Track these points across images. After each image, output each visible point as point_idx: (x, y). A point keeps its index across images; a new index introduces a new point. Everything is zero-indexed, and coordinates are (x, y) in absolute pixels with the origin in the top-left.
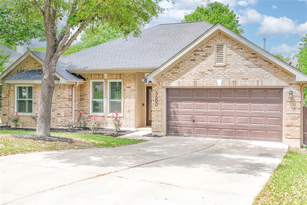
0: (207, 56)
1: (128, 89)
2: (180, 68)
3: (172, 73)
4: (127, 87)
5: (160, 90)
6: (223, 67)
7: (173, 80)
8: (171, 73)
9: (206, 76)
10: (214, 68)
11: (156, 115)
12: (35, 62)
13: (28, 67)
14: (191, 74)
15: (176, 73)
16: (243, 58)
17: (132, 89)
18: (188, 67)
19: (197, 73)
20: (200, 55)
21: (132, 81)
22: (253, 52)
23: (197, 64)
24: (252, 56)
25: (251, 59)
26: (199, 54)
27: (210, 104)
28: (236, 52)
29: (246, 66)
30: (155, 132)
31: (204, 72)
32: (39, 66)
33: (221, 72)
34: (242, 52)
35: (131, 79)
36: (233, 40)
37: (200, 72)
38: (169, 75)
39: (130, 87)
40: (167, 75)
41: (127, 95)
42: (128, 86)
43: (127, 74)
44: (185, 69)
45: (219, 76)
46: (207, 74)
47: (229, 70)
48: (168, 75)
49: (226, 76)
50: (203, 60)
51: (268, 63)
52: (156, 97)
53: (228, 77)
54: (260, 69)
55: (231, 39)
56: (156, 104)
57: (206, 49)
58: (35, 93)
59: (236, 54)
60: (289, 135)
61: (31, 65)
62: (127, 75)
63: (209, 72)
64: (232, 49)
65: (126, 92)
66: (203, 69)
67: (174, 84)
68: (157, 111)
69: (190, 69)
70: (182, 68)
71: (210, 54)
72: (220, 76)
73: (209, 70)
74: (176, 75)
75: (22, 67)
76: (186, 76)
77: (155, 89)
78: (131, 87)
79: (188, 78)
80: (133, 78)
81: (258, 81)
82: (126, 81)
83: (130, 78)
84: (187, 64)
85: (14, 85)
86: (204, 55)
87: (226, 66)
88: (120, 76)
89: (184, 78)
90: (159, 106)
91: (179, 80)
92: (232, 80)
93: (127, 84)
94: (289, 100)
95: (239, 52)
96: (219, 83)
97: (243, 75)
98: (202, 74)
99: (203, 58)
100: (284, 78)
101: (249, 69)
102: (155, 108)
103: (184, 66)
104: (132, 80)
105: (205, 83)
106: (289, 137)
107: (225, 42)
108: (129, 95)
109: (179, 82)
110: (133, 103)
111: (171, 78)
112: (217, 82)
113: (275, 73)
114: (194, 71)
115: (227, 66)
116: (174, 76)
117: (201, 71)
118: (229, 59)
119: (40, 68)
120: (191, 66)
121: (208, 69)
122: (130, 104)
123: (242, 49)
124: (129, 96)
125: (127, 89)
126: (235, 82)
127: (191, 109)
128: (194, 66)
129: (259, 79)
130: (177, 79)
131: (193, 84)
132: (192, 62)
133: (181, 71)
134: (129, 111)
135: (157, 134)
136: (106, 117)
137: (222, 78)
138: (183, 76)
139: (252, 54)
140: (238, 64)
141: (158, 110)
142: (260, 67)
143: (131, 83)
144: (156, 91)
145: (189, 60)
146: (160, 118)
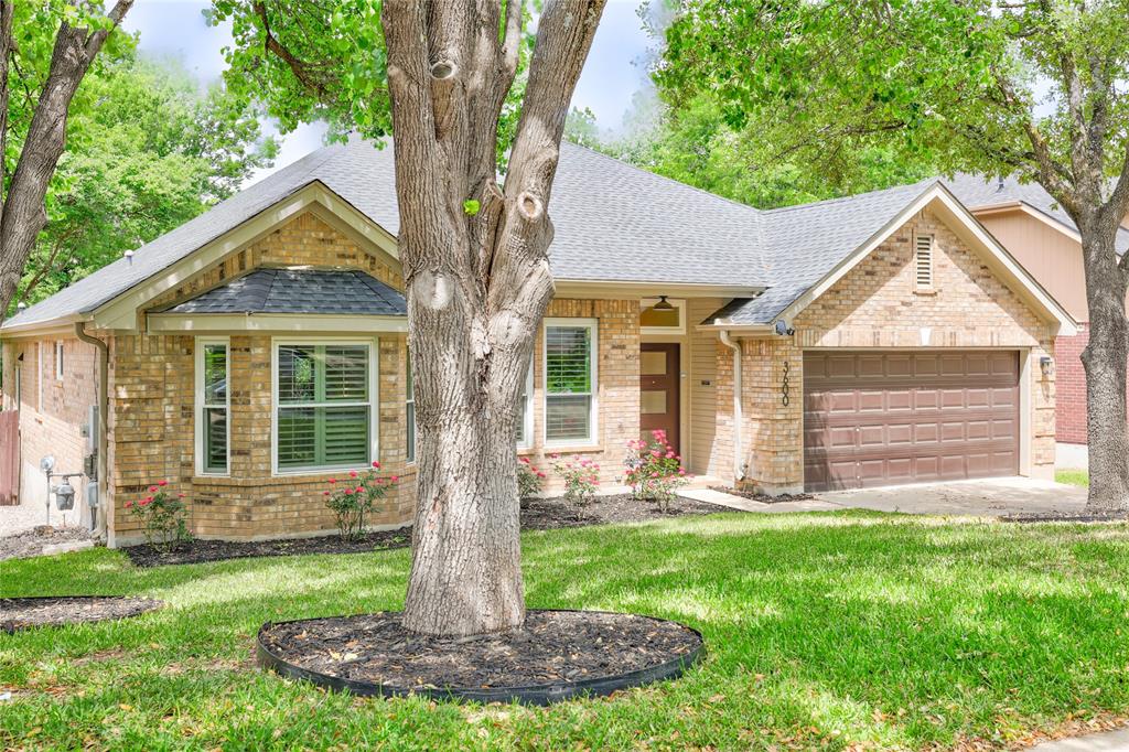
0: (899, 265)
1: (619, 351)
2: (842, 292)
3: (824, 307)
4: (614, 347)
5: (792, 358)
6: (931, 295)
7: (826, 329)
8: (820, 307)
9: (899, 318)
10: (913, 299)
11: (785, 433)
12: (321, 235)
13: (284, 253)
14: (866, 312)
15: (833, 307)
16: (966, 276)
17: (631, 353)
18: (859, 293)
19: (879, 308)
20: (886, 259)
21: (632, 327)
22: (983, 264)
23: (879, 285)
24: (982, 272)
25: (980, 281)
26: (882, 259)
27: (892, 393)
28: (954, 261)
29: (972, 295)
30: (781, 485)
31: (894, 307)
32: (342, 256)
33: (927, 309)
34: (965, 260)
35: (627, 317)
36: (949, 230)
37: (886, 308)
38: (817, 312)
39: (623, 347)
40: (811, 312)
41: (614, 373)
42: (618, 342)
43: (614, 301)
44: (853, 297)
45: (923, 318)
46: (899, 312)
47: (942, 304)
48: (814, 313)
49: (937, 318)
50: (892, 274)
51: (1007, 291)
52: (785, 378)
53: (940, 324)
54: (994, 304)
55: (944, 225)
56: (786, 400)
57: (898, 244)
58: (391, 373)
59: (954, 266)
60: (1039, 457)
61: (300, 247)
62: (615, 304)
63: (904, 308)
64: (946, 252)
65: (612, 362)
66: (891, 298)
67: (830, 340)
68: (786, 422)
69: (864, 298)
70: (846, 292)
71: (905, 260)
72: (926, 319)
73: (903, 304)
74: (833, 312)
75: (250, 251)
76: (854, 317)
77: (779, 353)
78: (628, 347)
79: (860, 322)
80: (633, 316)
81: (992, 334)
82: (611, 325)
83: (624, 316)
84: (858, 283)
85: (266, 336)
86: (893, 260)
87: (936, 293)
88: (593, 308)
89: (850, 321)
90: (791, 405)
91: (840, 327)
92: (948, 330)
93: (615, 337)
94: (1040, 379)
95: (961, 262)
96: (925, 338)
97: (967, 319)
98: (890, 312)
99: (892, 269)
100: (1032, 329)
101: (977, 304)
102: (783, 411)
103: (850, 287)
104: (630, 321)
105: (896, 338)
106: (1040, 462)
107: (936, 232)
108: (619, 373)
109: (840, 332)
110: (632, 399)
111: (820, 322)
112: (920, 334)
113: (1019, 315)
114: (874, 304)
115: (939, 294)
116: (828, 316)
117: (889, 304)
118: (941, 275)
119: (348, 261)
120: (867, 288)
121: (902, 299)
122: (624, 404)
123: (964, 252)
124: (620, 378)
125: (615, 352)
126: (953, 335)
127: (851, 409)
128: (872, 291)
129: (993, 329)
130: (835, 326)
131: (872, 339)
132: (868, 278)
133: (844, 302)
134: (620, 427)
135: (787, 490)
136: (543, 456)
137: (930, 323)
138: (849, 317)
139: (982, 268)
140: (959, 290)
141: (789, 417)
142: (995, 301)
143: (628, 331)
144: (784, 359)
145: (860, 273)
146: (794, 443)
